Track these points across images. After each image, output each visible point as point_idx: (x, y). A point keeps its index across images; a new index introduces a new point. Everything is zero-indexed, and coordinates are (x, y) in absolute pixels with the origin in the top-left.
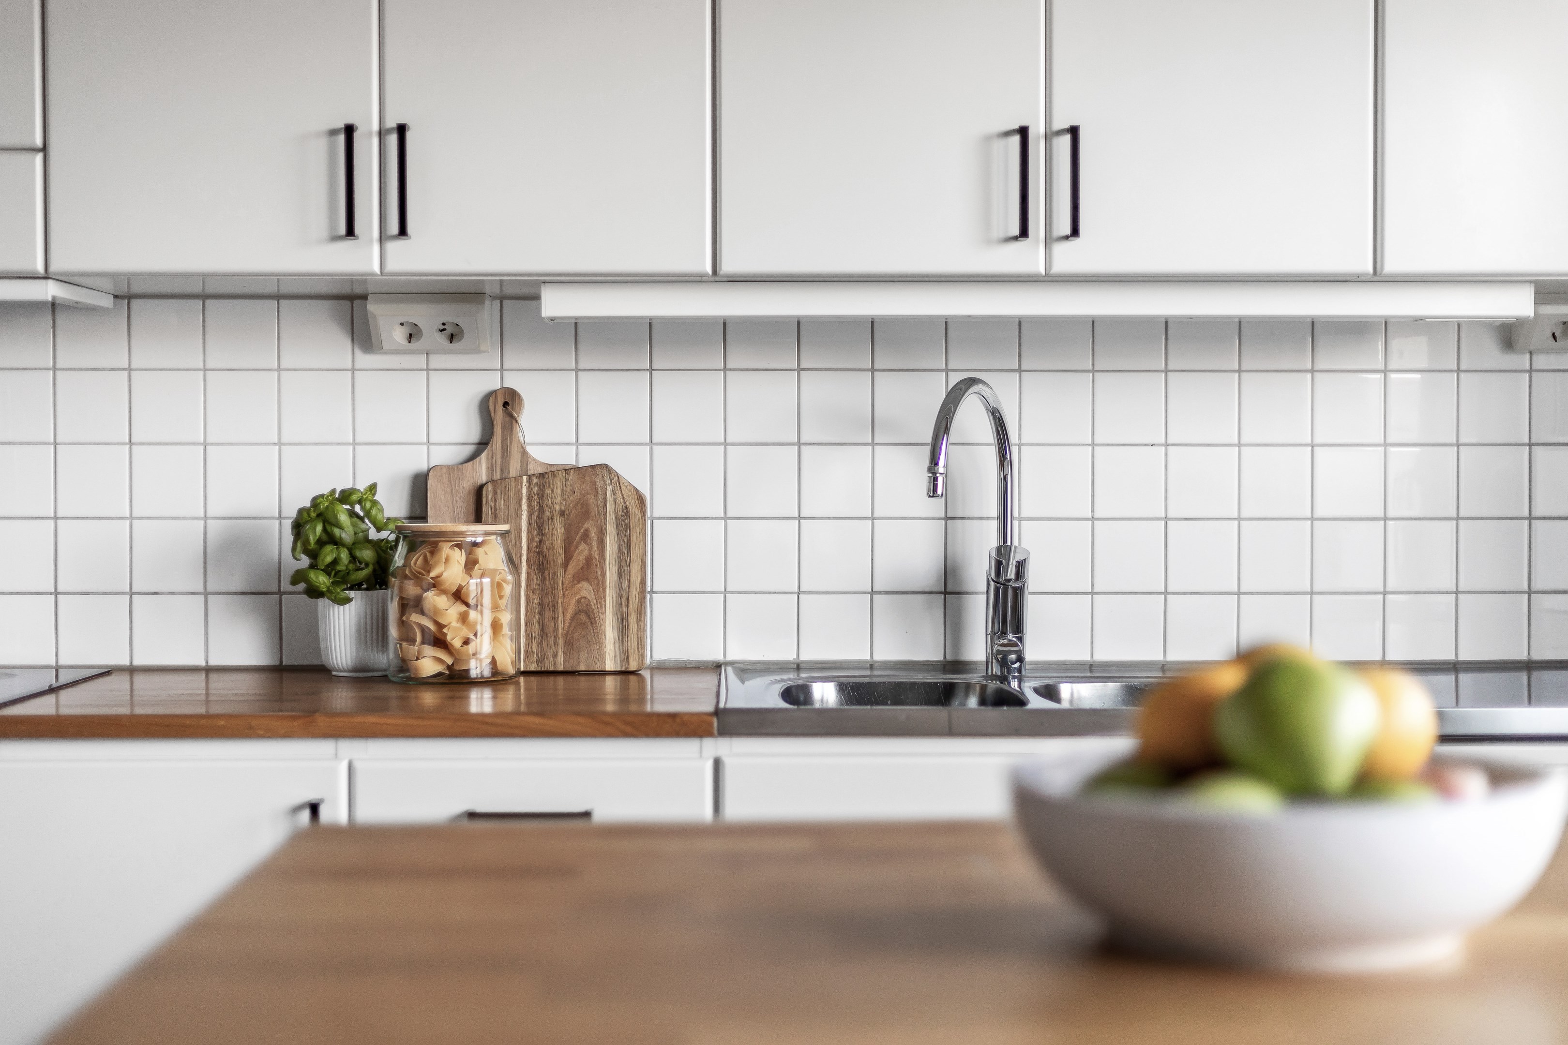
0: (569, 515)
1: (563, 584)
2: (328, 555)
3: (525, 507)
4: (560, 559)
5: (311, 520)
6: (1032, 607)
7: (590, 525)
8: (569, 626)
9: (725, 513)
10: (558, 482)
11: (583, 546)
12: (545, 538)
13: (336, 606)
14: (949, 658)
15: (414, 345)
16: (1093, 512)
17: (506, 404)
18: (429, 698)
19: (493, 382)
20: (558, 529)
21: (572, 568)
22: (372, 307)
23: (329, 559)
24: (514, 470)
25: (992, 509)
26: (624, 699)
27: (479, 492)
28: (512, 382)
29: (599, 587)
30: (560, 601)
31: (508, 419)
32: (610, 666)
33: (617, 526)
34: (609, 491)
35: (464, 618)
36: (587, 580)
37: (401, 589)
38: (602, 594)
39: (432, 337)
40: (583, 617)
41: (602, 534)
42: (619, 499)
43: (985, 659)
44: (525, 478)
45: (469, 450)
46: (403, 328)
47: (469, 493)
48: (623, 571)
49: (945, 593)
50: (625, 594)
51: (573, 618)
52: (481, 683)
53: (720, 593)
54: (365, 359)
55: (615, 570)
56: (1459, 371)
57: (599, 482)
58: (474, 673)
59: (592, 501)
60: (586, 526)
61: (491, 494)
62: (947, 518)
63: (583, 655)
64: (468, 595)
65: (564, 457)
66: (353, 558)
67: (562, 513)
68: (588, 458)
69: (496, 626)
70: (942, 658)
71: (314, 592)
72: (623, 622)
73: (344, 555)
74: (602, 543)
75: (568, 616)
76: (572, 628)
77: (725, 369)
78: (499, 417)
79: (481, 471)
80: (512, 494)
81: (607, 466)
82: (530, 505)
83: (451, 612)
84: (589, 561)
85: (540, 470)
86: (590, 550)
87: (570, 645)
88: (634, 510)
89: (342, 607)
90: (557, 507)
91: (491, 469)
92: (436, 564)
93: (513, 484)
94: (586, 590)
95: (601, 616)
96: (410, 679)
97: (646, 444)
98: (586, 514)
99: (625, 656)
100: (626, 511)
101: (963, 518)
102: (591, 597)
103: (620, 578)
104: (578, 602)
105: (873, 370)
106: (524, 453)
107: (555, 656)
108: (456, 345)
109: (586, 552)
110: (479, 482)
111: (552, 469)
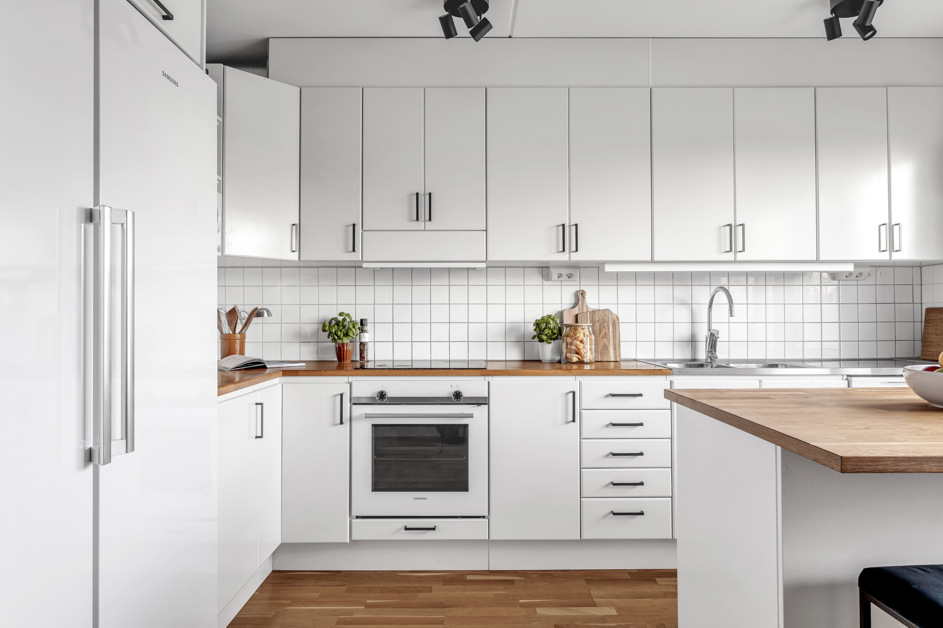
0: (600, 322)
1: (599, 339)
2: (547, 331)
3: (589, 320)
4: (598, 333)
5: (542, 323)
6: (719, 345)
7: (605, 324)
8: (601, 350)
9: (636, 321)
10: (597, 313)
11: (604, 329)
12: (594, 327)
13: (548, 344)
14: (693, 358)
15: (560, 279)
16: (729, 321)
17: (582, 294)
18: (575, 367)
19: (577, 288)
20: (597, 325)
21: (601, 335)
22: (551, 269)
23: (547, 332)
24: (585, 311)
25: (706, 320)
26: (615, 366)
27: (577, 316)
28: (583, 288)
29: (608, 340)
30: (599, 343)
31: (583, 297)
32: (612, 360)
33: (612, 324)
34: (610, 316)
35: (584, 347)
36: (605, 338)
37: (566, 340)
38: (609, 342)
39: (565, 277)
40: (605, 347)
41: (608, 326)
42: (612, 318)
43: (705, 358)
44: (588, 312)
45: (571, 306)
46: (557, 275)
47: (574, 316)
48: (614, 336)
49: (692, 341)
50: (615, 342)
51: (602, 348)
52: (587, 363)
53: (635, 341)
54: (545, 283)
55: (612, 335)
56: (821, 285)
57: (607, 314)
58: (585, 361)
59: (606, 318)
60: (604, 324)
61: (580, 316)
62: (692, 323)
63: (605, 357)
64: (584, 342)
65: (596, 307)
66: (552, 332)
67: (598, 321)
68: (602, 307)
69: (591, 349)
70: (691, 358)
71: (541, 341)
72: (615, 349)
73: (550, 331)
74: (609, 329)
75: (601, 347)
76: (602, 350)
77: (636, 285)
78: (580, 297)
79: (576, 311)
80: (585, 316)
81: (609, 309)
82: (590, 319)
83: (581, 346)
84: (606, 333)
85: (591, 310)
86: (606, 330)
87: (602, 354)
88: (616, 320)
89: (549, 345)
90: (597, 320)
91: (579, 310)
92: (577, 334)
93: (585, 314)
94: (605, 340)
95: (609, 347)
96: (569, 362)
97: (616, 304)
98: (604, 322)
99: (616, 357)
100: (614, 321)
101: (696, 323)
102: (607, 342)
103: (614, 338)
104: (603, 343)
105: (673, 285)
106: (587, 306)
107: (598, 357)
108: (570, 279)
109: (605, 331)
110: (576, 314)
111: (594, 310)
